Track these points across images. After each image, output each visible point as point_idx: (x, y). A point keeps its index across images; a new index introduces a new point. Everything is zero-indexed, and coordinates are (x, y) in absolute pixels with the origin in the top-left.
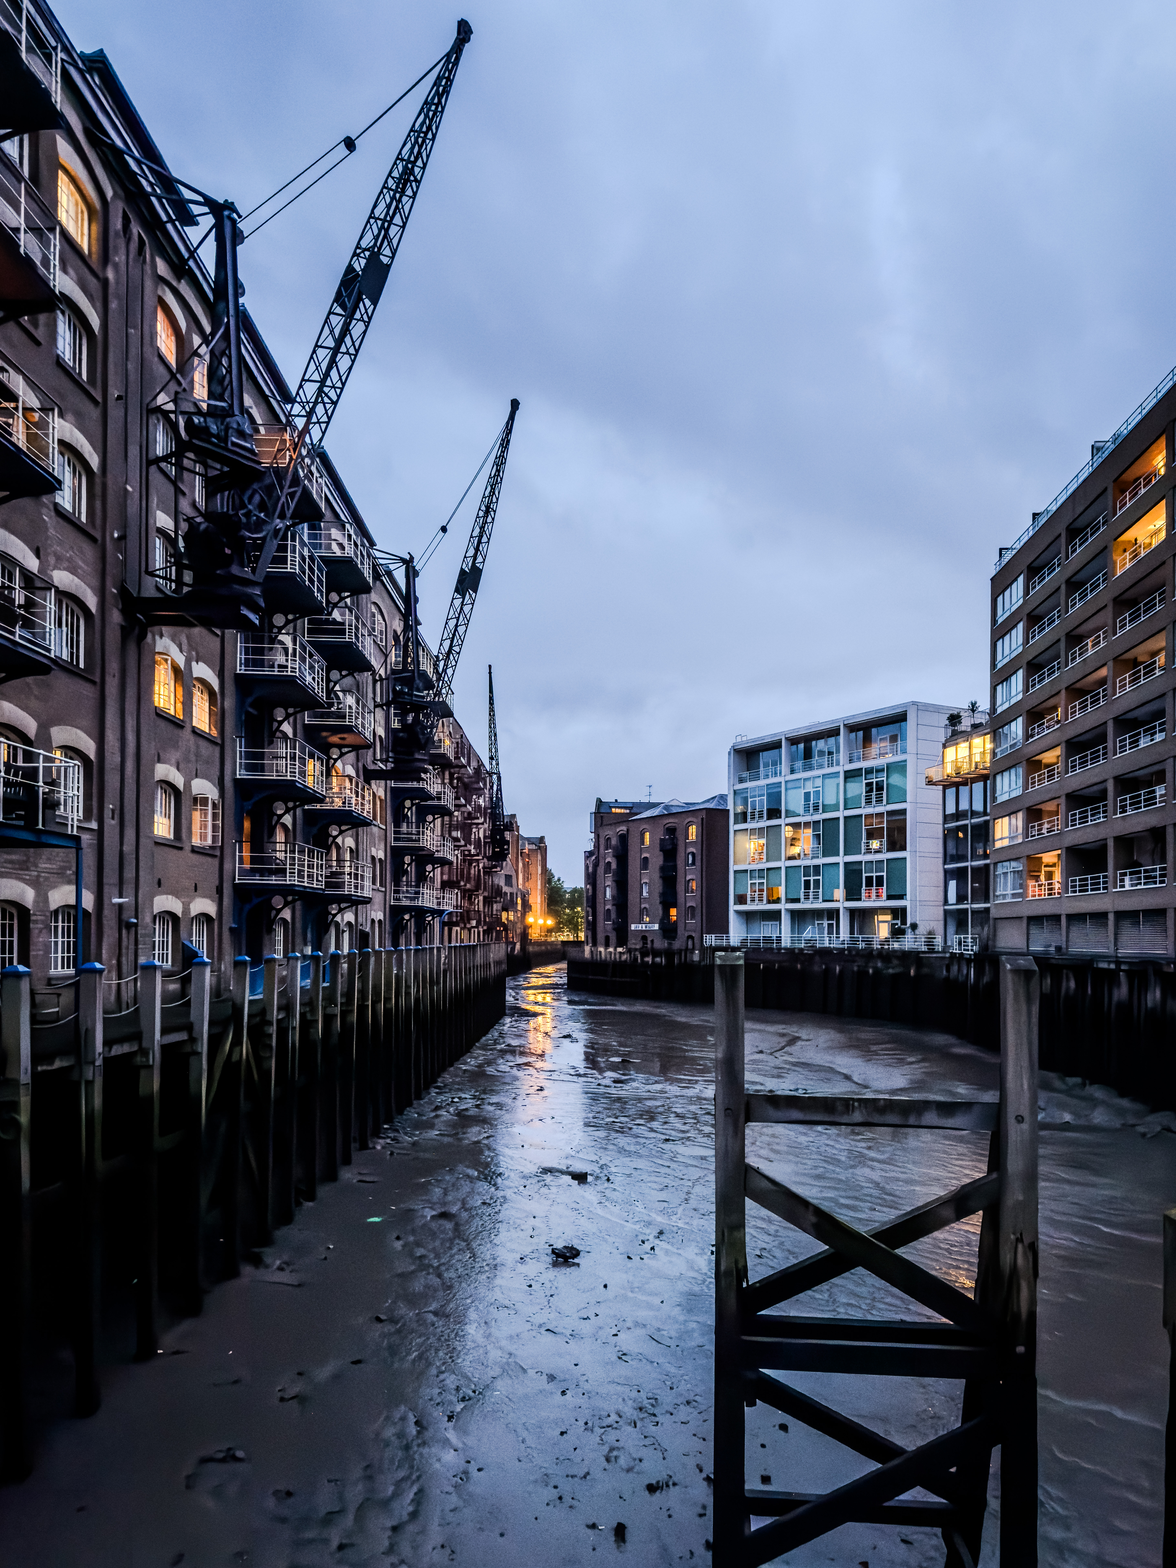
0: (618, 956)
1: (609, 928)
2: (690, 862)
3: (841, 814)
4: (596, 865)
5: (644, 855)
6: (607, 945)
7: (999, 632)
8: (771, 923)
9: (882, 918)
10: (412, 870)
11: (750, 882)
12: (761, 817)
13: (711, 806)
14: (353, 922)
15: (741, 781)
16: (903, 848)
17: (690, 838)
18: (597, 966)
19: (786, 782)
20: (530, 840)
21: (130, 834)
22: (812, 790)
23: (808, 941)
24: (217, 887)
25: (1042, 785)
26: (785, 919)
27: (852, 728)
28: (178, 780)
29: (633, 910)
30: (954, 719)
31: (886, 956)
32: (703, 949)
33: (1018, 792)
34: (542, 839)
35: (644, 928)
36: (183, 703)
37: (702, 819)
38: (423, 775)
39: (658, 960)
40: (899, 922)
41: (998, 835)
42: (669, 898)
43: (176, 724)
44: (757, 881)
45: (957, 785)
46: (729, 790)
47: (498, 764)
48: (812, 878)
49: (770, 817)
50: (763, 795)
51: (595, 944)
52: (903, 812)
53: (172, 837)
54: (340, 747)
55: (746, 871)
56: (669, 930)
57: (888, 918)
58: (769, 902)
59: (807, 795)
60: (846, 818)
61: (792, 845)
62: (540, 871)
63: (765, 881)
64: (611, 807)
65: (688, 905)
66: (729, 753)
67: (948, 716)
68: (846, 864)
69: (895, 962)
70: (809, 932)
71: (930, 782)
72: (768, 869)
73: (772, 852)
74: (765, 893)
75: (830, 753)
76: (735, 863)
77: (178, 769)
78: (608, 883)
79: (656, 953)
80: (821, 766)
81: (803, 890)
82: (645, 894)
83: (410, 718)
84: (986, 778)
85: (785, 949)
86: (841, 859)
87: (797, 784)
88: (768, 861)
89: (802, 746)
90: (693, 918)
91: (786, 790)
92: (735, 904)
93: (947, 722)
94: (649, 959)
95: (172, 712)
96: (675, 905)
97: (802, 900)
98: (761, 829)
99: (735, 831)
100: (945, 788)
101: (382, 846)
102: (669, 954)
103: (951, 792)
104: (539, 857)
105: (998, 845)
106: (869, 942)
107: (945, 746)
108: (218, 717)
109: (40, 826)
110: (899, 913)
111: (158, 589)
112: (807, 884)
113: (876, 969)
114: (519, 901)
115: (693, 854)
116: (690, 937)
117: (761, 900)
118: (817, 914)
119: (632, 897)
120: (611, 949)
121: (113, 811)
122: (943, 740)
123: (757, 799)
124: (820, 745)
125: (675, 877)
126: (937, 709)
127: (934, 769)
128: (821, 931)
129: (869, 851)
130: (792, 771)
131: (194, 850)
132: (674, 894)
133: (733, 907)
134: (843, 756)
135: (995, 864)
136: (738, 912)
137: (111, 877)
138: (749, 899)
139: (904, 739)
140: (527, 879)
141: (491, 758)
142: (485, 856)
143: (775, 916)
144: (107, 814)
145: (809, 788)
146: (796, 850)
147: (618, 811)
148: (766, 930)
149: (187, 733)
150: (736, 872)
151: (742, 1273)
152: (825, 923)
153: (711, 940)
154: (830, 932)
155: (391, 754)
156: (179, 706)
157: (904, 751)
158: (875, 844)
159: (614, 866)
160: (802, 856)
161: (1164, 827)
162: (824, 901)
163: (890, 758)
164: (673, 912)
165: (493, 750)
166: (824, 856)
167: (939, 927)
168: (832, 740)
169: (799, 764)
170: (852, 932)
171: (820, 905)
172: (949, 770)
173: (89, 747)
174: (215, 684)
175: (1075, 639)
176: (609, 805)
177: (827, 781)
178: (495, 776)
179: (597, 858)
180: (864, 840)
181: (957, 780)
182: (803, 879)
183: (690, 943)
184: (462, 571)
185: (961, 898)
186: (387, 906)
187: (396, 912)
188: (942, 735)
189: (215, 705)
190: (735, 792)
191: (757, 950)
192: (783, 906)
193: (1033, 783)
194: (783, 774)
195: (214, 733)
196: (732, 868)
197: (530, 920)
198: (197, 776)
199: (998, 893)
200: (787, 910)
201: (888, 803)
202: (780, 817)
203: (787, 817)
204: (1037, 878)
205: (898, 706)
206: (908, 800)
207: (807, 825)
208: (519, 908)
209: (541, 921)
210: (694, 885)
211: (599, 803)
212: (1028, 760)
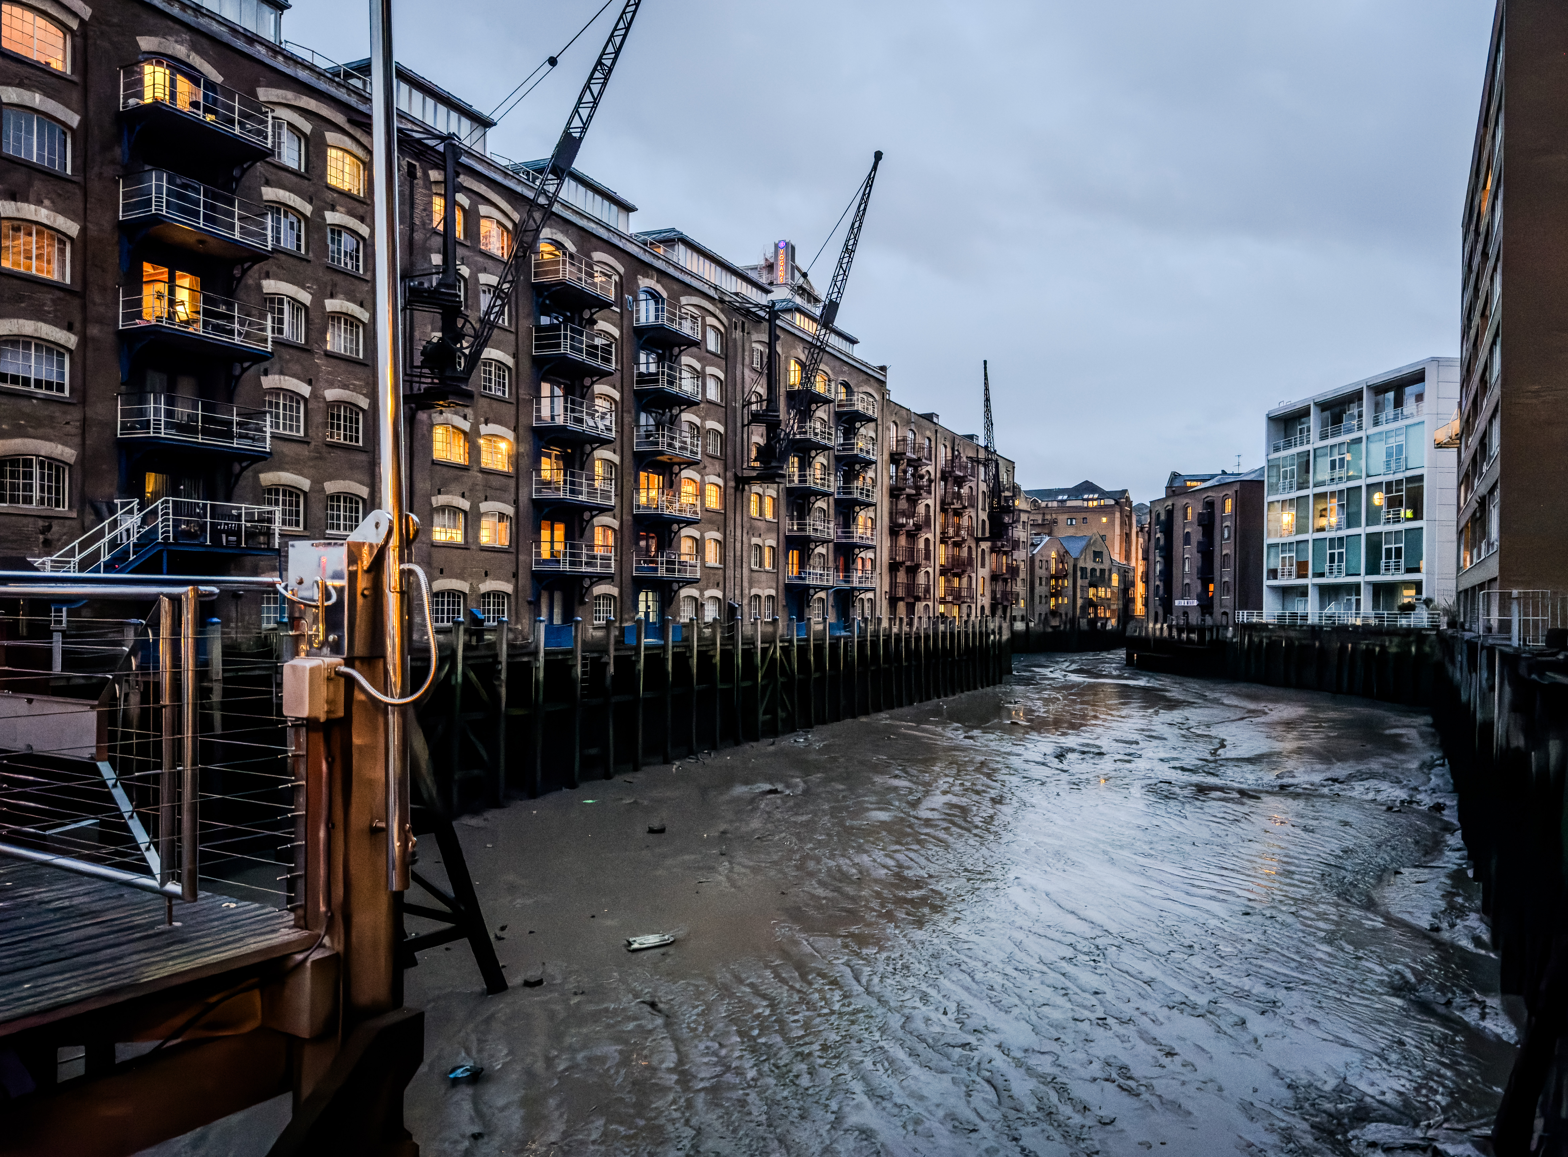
0: (1162, 633)
1: (1158, 604)
2: (1226, 536)
3: (1363, 482)
5: (1187, 530)
8: (1297, 599)
9: (1406, 592)
11: (1281, 556)
12: (1291, 487)
13: (1248, 477)
15: (1276, 450)
16: (1421, 517)
17: (1226, 512)
19: (1315, 450)
24: (512, 574)
26: (1312, 594)
28: (465, 504)
29: (1177, 586)
31: (1390, 633)
32: (1235, 625)
35: (1185, 604)
36: (469, 453)
37: (1238, 492)
39: (1192, 636)
42: (1206, 574)
43: (459, 468)
44: (1287, 555)
46: (1266, 461)
48: (1336, 551)
49: (1299, 488)
50: (1293, 465)
52: (1421, 478)
53: (461, 541)
55: (1277, 545)
56: (1206, 606)
58: (1298, 577)
60: (1367, 486)
61: (1321, 516)
63: (1294, 554)
64: (1185, 481)
65: (1224, 580)
66: (1266, 421)
68: (1368, 535)
70: (1331, 608)
71: (1439, 446)
72: (1298, 542)
73: (1301, 525)
74: (1294, 568)
76: (1269, 537)
77: (463, 497)
78: (1158, 559)
79: (1190, 629)
80: (1348, 432)
81: (1328, 564)
82: (1186, 569)
85: (1310, 626)
87: (1324, 451)
88: (1297, 533)
89: (1331, 410)
90: (1227, 594)
91: (1315, 458)
92: (1268, 579)
95: (455, 461)
96: (1212, 581)
97: (1328, 574)
98: (1291, 501)
99: (1269, 503)
102: (1201, 630)
108: (514, 458)
109: (243, 546)
112: (1332, 557)
113: (1381, 646)
115: (1229, 528)
116: (1225, 613)
117: (1290, 575)
119: (1176, 572)
120: (1158, 626)
123: (1289, 469)
124: (1349, 409)
125: (1212, 552)
127: (1441, 430)
129: (1388, 521)
130: (1321, 438)
131: (486, 550)
132: (1212, 569)
133: (1267, 582)
134: (1366, 420)
136: (1270, 588)
138: (1279, 574)
139: (1425, 399)
145: (1336, 455)
146: (1323, 522)
147: (1193, 484)
148: (1296, 606)
149: (473, 473)
150: (1269, 546)
153: (1243, 616)
154: (1358, 608)
156: (464, 456)
159: (1162, 542)
160: (1328, 528)
162: (1347, 575)
164: (1211, 587)
166: (1347, 528)
168: (1359, 403)
169: (1329, 430)
170: (1375, 608)
171: (1343, 579)
173: (362, 491)
176: (1181, 478)
182: (1329, 552)
183: (1223, 619)
186: (781, 584)
190: (1270, 462)
191: (1281, 627)
192: (1309, 581)
194: (1312, 441)
195: (509, 469)
196: (1267, 541)
198: (486, 500)
200: (1314, 585)
201: (1407, 469)
202: (1309, 487)
203: (1314, 487)
205: (1418, 363)
206: (1426, 464)
210: (1229, 560)
211: (1175, 476)
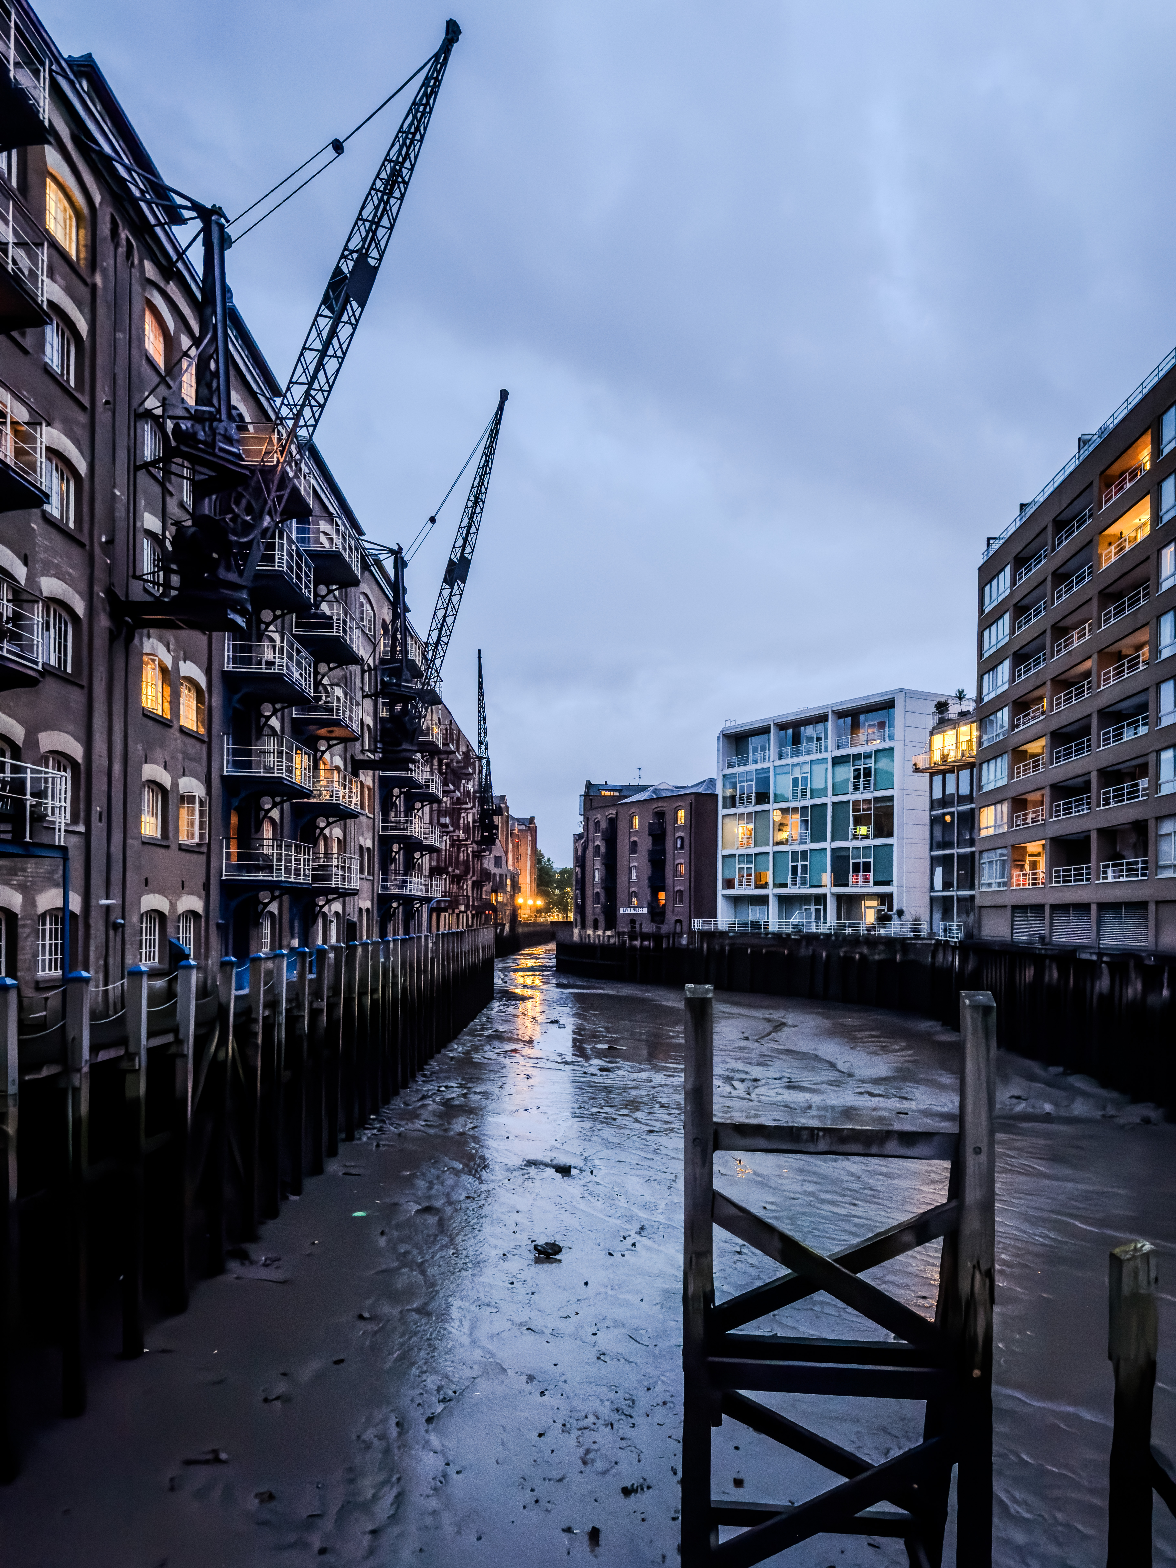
0: (606, 939)
1: (598, 911)
2: (679, 846)
3: (829, 800)
4: (585, 849)
5: (633, 839)
6: (596, 928)
7: (986, 621)
8: (758, 908)
9: (869, 903)
10: (400, 858)
11: (738, 867)
12: (749, 802)
13: (700, 790)
14: (341, 912)
15: (730, 766)
16: (890, 834)
17: (679, 822)
18: (586, 949)
19: (775, 767)
20: (520, 821)
21: (117, 837)
22: (800, 776)
23: (795, 926)
24: (204, 884)
25: (1027, 776)
26: (773, 904)
27: (840, 714)
28: (166, 780)
29: (621, 895)
30: (942, 707)
31: (871, 941)
32: (691, 934)
33: (1004, 782)
34: (532, 820)
35: (632, 912)
36: (171, 702)
37: (691, 804)
38: (411, 766)
39: (646, 943)
40: (885, 908)
41: (983, 824)
42: (657, 882)
43: (163, 723)
44: (745, 866)
45: (944, 773)
46: (718, 774)
47: (487, 749)
48: (799, 864)
49: (758, 803)
50: (751, 780)
51: (584, 927)
52: (891, 798)
53: (159, 835)
54: (328, 739)
55: (734, 856)
56: (657, 913)
57: (875, 903)
58: (757, 887)
59: (795, 781)
60: (834, 804)
61: (780, 830)
62: (529, 852)
63: (753, 866)
64: (600, 790)
65: (676, 889)
66: (718, 737)
67: (935, 703)
68: (833, 849)
69: (882, 947)
70: (796, 917)
71: (917, 770)
72: (756, 854)
73: (760, 837)
74: (753, 878)
75: (819, 739)
76: (723, 848)
77: (165, 768)
78: (598, 865)
79: (645, 937)
80: (809, 752)
81: (790, 875)
82: (633, 878)
83: (398, 708)
84: (973, 766)
85: (773, 934)
86: (829, 845)
87: (785, 770)
88: (756, 845)
89: (790, 731)
90: (681, 901)
91: (775, 775)
92: (723, 888)
93: (934, 710)
94: (637, 943)
95: (159, 712)
96: (663, 889)
97: (790, 885)
98: (749, 814)
99: (724, 816)
100: (932, 775)
101: (370, 835)
102: (657, 937)
103: (938, 780)
104: (529, 838)
105: (984, 833)
106: (855, 928)
107: (932, 734)
108: (206, 715)
109: (28, 839)
110: (886, 899)
111: (146, 590)
112: (795, 869)
113: (861, 954)
114: (509, 882)
115: (682, 838)
116: (679, 921)
117: (749, 885)
118: (804, 899)
119: (621, 880)
120: (600, 933)
121: (100, 814)
122: (931, 727)
123: (746, 784)
124: (809, 731)
125: (664, 861)
126: (924, 696)
127: (922, 756)
128: (808, 917)
129: (856, 837)
130: (781, 757)
131: (182, 848)
132: (663, 878)
133: (721, 892)
134: (831, 742)
135: (981, 852)
136: (726, 897)
137: (97, 880)
138: (737, 884)
139: (891, 725)
140: (517, 860)
141: (481, 743)
142: (474, 841)
143: (763, 901)
144: (95, 817)
145: (798, 773)
146: (783, 836)
147: (608, 793)
148: (754, 915)
149: (175, 733)
150: (724, 856)
151: (709, 1296)
152: (813, 908)
153: (699, 924)
154: (817, 918)
155: (379, 745)
156: (167, 705)
157: (892, 738)
158: (863, 830)
159: (603, 850)
160: (790, 841)
161: (1147, 820)
162: (812, 886)
163: (877, 745)
164: (662, 895)
165: (483, 735)
166: (811, 842)
167: (924, 914)
168: (820, 727)
169: (788, 750)
170: (839, 917)
171: (807, 890)
172: (936, 757)
173: (77, 751)
174: (203, 682)
175: (1060, 631)
176: (599, 788)
177: (814, 767)
178: (484, 761)
179: (587, 841)
180: (851, 826)
181: (944, 767)
182: (791, 864)
183: (678, 926)
184: (451, 561)
185: (947, 885)
186: (375, 894)
187: (383, 901)
188: (929, 722)
189: (203, 704)
190: (724, 776)
191: (743, 934)
192: (770, 891)
193: (1019, 773)
194: (771, 760)
195: (202, 731)
196: (721, 853)
197: (520, 900)
198: (184, 775)
199: (982, 882)
200: (775, 895)
201: (875, 790)
202: (768, 802)
203: (775, 802)
204: (1022, 867)
205: (886, 693)
206: (895, 786)
207: (795, 810)
208: (509, 889)
209: (530, 902)
210: (682, 869)
211: (589, 785)
212: (1014, 750)
